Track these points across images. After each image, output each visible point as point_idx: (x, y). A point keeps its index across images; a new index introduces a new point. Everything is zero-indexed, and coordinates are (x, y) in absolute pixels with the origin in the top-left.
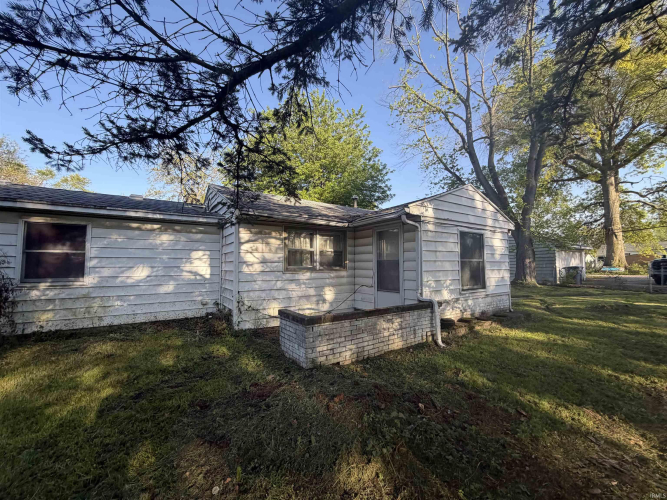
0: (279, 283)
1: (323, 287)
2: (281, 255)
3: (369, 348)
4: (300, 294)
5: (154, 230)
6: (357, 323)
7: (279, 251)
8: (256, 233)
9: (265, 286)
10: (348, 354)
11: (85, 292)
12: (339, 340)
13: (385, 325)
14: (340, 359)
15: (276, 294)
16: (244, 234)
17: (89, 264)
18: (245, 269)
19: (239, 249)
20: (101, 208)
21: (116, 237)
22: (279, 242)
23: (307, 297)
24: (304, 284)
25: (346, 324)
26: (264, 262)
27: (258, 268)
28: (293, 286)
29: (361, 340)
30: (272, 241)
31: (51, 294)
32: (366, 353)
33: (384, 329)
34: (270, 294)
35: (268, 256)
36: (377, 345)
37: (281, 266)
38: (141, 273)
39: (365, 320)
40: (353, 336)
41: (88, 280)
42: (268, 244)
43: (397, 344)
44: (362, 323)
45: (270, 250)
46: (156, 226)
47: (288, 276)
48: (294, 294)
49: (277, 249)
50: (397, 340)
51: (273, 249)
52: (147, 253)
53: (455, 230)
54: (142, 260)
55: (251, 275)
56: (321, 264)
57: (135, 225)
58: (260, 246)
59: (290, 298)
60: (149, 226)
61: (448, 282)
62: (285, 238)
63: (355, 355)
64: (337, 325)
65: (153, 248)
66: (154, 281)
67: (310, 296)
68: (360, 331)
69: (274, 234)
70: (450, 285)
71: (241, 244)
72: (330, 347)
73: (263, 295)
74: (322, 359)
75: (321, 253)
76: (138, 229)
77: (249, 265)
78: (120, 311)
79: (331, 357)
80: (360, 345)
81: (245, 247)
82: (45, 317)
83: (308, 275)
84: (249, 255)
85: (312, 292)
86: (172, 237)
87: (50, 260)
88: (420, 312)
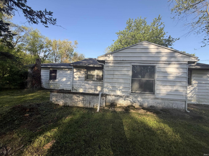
0: (83, 83)
1: (97, 86)
2: (84, 76)
3: (69, 103)
4: (89, 87)
5: (67, 70)
6: (65, 95)
7: (83, 75)
8: (78, 70)
9: (79, 84)
10: (62, 103)
11: (56, 82)
12: (59, 98)
13: (76, 98)
14: (59, 103)
15: (82, 87)
16: (75, 70)
17: (57, 77)
18: (75, 79)
19: (73, 74)
20: (57, 66)
21: (61, 72)
22: (83, 72)
23: (92, 89)
24: (91, 84)
25: (62, 94)
26: (79, 77)
27: (78, 79)
28: (87, 85)
29: (66, 100)
30: (82, 72)
31: (52, 82)
32: (68, 104)
33: (76, 99)
34: (80, 86)
35: (80, 76)
36: (72, 103)
37: (84, 79)
38: (64, 79)
39: (69, 94)
40: (64, 98)
41: (57, 80)
42: (80, 73)
43: (80, 105)
44: (67, 95)
45: (81, 74)
46: (67, 69)
47: (86, 82)
48: (87, 87)
49: (83, 74)
50: (81, 104)
51: (82, 74)
52: (66, 75)
53: (129, 65)
54: (65, 77)
55: (76, 81)
56: (97, 79)
57: (64, 69)
58: (78, 73)
59: (86, 88)
60: (66, 69)
61: (121, 88)
62: (86, 71)
63: (64, 104)
64: (59, 94)
65: (67, 74)
66: (67, 81)
67: (92, 88)
68: (66, 97)
69: (82, 70)
70: (122, 89)
71: (74, 73)
72: (56, 99)
73: (79, 86)
74: (54, 102)
75: (97, 75)
76: (64, 70)
77: (76, 78)
78: (61, 87)
79: (56, 102)
80: (66, 101)
81: (75, 74)
82: (52, 86)
83: (92, 82)
84: (76, 76)
85: (93, 87)
86: (70, 72)
87: (52, 76)
88: (93, 96)
